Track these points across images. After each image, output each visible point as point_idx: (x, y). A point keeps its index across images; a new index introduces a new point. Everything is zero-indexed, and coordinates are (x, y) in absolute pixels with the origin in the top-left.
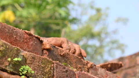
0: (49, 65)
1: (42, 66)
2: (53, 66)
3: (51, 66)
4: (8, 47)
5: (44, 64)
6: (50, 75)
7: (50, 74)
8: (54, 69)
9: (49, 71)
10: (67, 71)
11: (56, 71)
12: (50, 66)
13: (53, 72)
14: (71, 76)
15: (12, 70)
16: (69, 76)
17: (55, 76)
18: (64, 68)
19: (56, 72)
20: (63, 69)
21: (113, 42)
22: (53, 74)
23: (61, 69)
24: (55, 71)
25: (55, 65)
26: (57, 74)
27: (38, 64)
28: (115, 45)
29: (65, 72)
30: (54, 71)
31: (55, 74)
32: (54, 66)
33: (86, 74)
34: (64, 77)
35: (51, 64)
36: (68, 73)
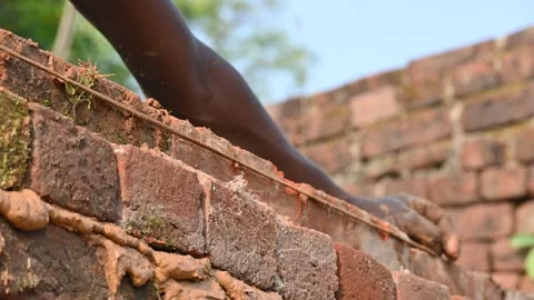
0: (13, 118)
2: (31, 123)
3: (22, 123)
6: (17, 158)
7: (16, 153)
8: (32, 135)
9: (15, 141)
10: (83, 144)
11: (42, 142)
12: (17, 122)
13: (29, 147)
14: (100, 162)
16: (89, 164)
17: (37, 162)
18: (74, 132)
19: (42, 147)
20: (66, 134)
21: (264, 41)
22: (30, 154)
23: (59, 136)
24: (36, 143)
25: (38, 118)
26: (46, 156)
29: (74, 146)
30: (32, 142)
31: (36, 153)
32: (34, 122)
33: (155, 158)
34: (72, 166)
35: (24, 115)
36: (87, 150)
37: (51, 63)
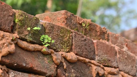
0: (67, 34)
1: (61, 35)
2: (72, 35)
3: (70, 35)
4: (27, 16)
5: (63, 33)
6: (69, 44)
7: (69, 43)
8: (72, 39)
9: (68, 40)
10: (85, 40)
11: (75, 40)
12: (68, 35)
13: (72, 41)
14: (90, 45)
15: (31, 39)
16: (87, 45)
17: (74, 45)
18: (83, 37)
19: (75, 41)
20: (81, 38)
22: (72, 43)
23: (79, 38)
24: (73, 40)
25: (74, 34)
26: (76, 43)
27: (57, 33)
28: (132, 15)
29: (83, 41)
30: (72, 40)
31: (74, 43)
32: (73, 35)
33: (104, 43)
34: (83, 46)
35: (70, 33)
36: (86, 42)
37: (77, 18)
